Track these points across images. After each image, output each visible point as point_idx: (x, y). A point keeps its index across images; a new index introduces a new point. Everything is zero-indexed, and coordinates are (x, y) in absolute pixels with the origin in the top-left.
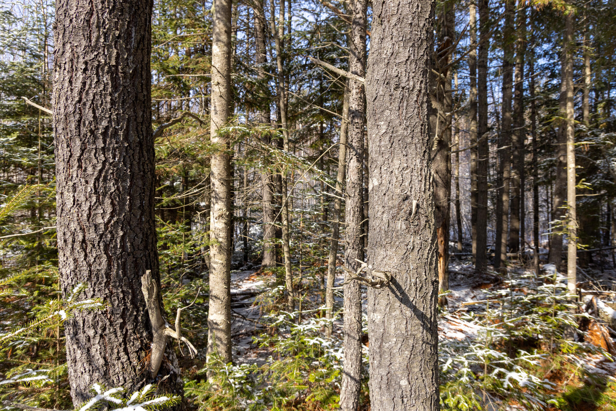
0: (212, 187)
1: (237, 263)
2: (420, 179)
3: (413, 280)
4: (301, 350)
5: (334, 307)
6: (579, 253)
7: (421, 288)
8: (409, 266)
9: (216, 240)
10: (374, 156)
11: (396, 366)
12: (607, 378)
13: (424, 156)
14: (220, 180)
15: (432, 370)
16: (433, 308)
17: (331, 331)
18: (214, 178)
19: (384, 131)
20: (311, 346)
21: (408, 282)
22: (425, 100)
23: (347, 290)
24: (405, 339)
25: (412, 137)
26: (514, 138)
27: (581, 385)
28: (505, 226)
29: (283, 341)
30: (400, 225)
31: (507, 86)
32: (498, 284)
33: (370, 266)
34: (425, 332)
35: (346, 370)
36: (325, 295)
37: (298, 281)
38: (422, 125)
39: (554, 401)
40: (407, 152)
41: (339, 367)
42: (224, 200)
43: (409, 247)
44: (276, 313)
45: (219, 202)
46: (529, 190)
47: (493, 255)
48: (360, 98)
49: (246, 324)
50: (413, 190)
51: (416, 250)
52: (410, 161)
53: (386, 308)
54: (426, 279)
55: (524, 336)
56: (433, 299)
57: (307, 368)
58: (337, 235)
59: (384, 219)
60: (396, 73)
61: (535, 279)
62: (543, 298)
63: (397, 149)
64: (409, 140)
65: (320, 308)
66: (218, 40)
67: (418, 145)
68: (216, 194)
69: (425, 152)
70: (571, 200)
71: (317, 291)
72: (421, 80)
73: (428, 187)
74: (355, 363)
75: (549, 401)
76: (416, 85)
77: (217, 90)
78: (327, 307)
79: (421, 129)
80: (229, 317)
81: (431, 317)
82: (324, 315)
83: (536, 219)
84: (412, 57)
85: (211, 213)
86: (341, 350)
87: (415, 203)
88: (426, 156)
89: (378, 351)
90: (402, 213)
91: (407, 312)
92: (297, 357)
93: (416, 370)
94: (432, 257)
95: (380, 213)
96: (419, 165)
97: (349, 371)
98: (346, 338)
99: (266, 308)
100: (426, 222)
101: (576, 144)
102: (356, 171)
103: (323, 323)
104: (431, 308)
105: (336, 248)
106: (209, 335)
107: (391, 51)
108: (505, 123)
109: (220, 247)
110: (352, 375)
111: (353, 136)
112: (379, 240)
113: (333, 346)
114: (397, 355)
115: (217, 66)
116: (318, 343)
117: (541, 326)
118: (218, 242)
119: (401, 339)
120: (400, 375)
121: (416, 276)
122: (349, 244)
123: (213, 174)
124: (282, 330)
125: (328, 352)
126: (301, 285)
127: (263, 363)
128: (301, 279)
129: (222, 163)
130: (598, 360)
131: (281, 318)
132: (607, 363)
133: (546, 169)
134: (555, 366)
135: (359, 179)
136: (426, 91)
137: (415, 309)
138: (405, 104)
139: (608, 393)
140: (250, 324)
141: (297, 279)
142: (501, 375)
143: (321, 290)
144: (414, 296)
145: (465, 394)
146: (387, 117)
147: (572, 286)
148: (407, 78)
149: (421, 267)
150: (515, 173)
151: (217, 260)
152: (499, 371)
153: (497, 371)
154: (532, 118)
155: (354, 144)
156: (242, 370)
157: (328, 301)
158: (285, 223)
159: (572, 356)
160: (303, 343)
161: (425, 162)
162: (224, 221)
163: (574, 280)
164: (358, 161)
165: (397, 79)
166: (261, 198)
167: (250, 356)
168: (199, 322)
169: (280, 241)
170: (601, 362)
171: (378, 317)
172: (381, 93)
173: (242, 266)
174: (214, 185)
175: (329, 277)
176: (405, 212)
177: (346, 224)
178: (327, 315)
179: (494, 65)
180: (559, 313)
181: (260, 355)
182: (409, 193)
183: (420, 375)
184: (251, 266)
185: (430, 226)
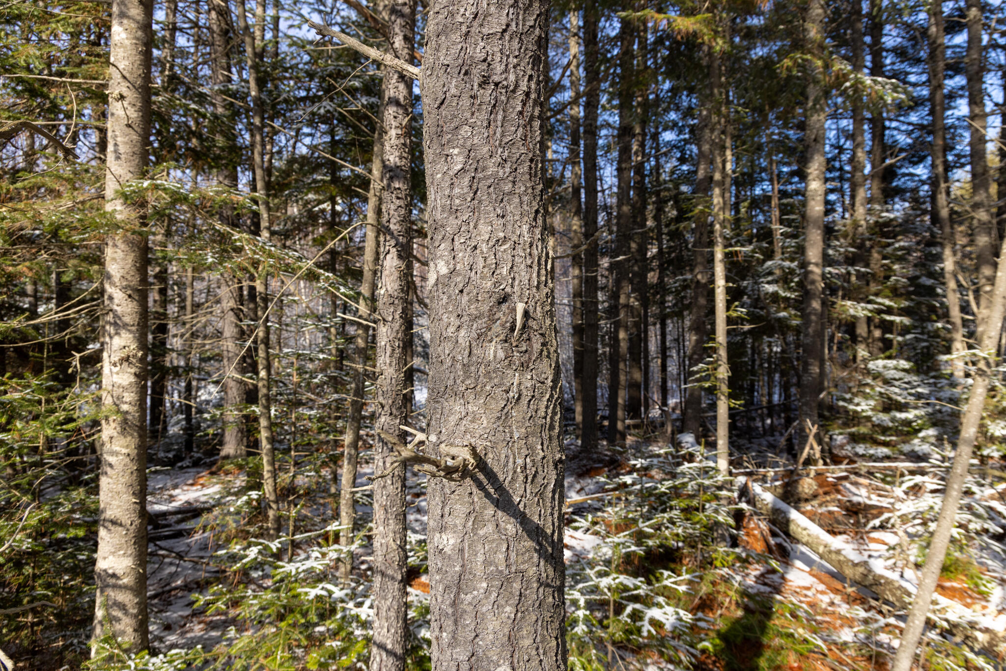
0: (107, 302)
1: (170, 455)
2: (529, 262)
3: (520, 461)
4: (292, 611)
5: (355, 524)
6: (733, 414)
7: (535, 476)
8: (511, 433)
9: (114, 408)
10: (438, 216)
11: (487, 638)
12: (773, 598)
13: (535, 219)
14: (124, 289)
15: (556, 638)
16: (556, 515)
17: (349, 567)
18: (113, 284)
19: (459, 167)
20: (311, 601)
21: (511, 464)
22: (536, 113)
23: (379, 491)
24: (506, 581)
25: (514, 182)
26: (634, 245)
27: (740, 613)
28: (622, 378)
29: (255, 597)
30: (494, 351)
31: (624, 165)
32: (615, 468)
33: (433, 438)
34: (542, 563)
35: (378, 639)
36: (338, 504)
37: (288, 481)
38: (531, 160)
39: (706, 644)
40: (504, 209)
41: (364, 632)
42: (134, 328)
43: (511, 394)
44: (245, 543)
45: (123, 333)
46: (654, 324)
47: (606, 423)
48: (404, 144)
49: (185, 568)
50: (517, 283)
51: (524, 401)
52: (510, 227)
53: (467, 521)
54: (544, 458)
55: (661, 546)
56: (557, 496)
57: (304, 642)
58: (360, 392)
59: (461, 340)
60: (483, 55)
61: (673, 457)
62: (684, 485)
63: (485, 203)
64: (508, 187)
65: (329, 528)
66: (123, 15)
67: (525, 198)
68: (116, 316)
69: (537, 212)
70: (721, 336)
71: (323, 498)
72: (529, 72)
73: (544, 278)
74: (394, 624)
75: (700, 646)
76: (520, 82)
77: (121, 113)
78: (342, 525)
79: (531, 168)
80: (143, 558)
81: (554, 531)
82: (337, 540)
83: (664, 367)
84: (513, 26)
85: (105, 355)
86: (368, 603)
87: (520, 307)
88: (540, 222)
89: (450, 611)
90: (497, 328)
91: (509, 527)
92: (283, 625)
93: (527, 642)
94: (554, 413)
95: (451, 329)
96: (526, 235)
97: (384, 640)
98: (377, 579)
99: (223, 536)
100: (543, 344)
101: (727, 250)
102: (397, 274)
103: (334, 555)
104: (552, 514)
105: (360, 420)
106: (99, 601)
107: (474, 10)
108: (622, 221)
109: (125, 421)
110: (389, 646)
111: (392, 212)
112: (450, 382)
113: (353, 596)
114: (490, 616)
115: (121, 67)
116: (324, 593)
117: (685, 528)
118: (118, 411)
119: (497, 583)
120: (495, 658)
121: (524, 452)
122: (383, 407)
123: (109, 277)
124: (255, 575)
125: (344, 609)
126: (294, 489)
127: (218, 640)
128: (294, 476)
129: (130, 258)
130: (757, 573)
131: (253, 552)
132: (770, 576)
133: (678, 293)
134: (705, 589)
135: (402, 290)
136: (539, 97)
137: (523, 519)
138: (500, 117)
139: (777, 622)
140: (194, 568)
141: (285, 478)
142: (636, 616)
143: (330, 495)
144: (521, 492)
145: (581, 654)
146: (465, 139)
147: (723, 464)
148: (503, 67)
149: (533, 434)
150: (635, 298)
151: (116, 448)
152: (634, 609)
153: (629, 610)
154: (656, 218)
155: (392, 227)
156: (170, 662)
157: (343, 514)
158: (263, 374)
159: (726, 570)
160: (295, 596)
161: (538, 231)
162: (133, 371)
163: (726, 455)
164: (400, 257)
165: (484, 66)
166: (219, 334)
167: (191, 630)
168: (78, 575)
169: (254, 408)
170: (762, 575)
171: (448, 541)
172: (453, 91)
173: (182, 459)
174: (111, 298)
175: (345, 472)
176: (503, 325)
177: (377, 370)
178: (343, 540)
179: (604, 137)
180: (707, 505)
181: (212, 626)
182: (508, 289)
183: (534, 652)
184: (200, 459)
185: (549, 353)
